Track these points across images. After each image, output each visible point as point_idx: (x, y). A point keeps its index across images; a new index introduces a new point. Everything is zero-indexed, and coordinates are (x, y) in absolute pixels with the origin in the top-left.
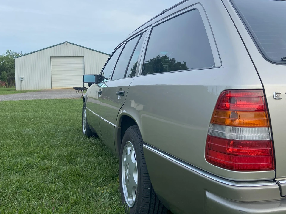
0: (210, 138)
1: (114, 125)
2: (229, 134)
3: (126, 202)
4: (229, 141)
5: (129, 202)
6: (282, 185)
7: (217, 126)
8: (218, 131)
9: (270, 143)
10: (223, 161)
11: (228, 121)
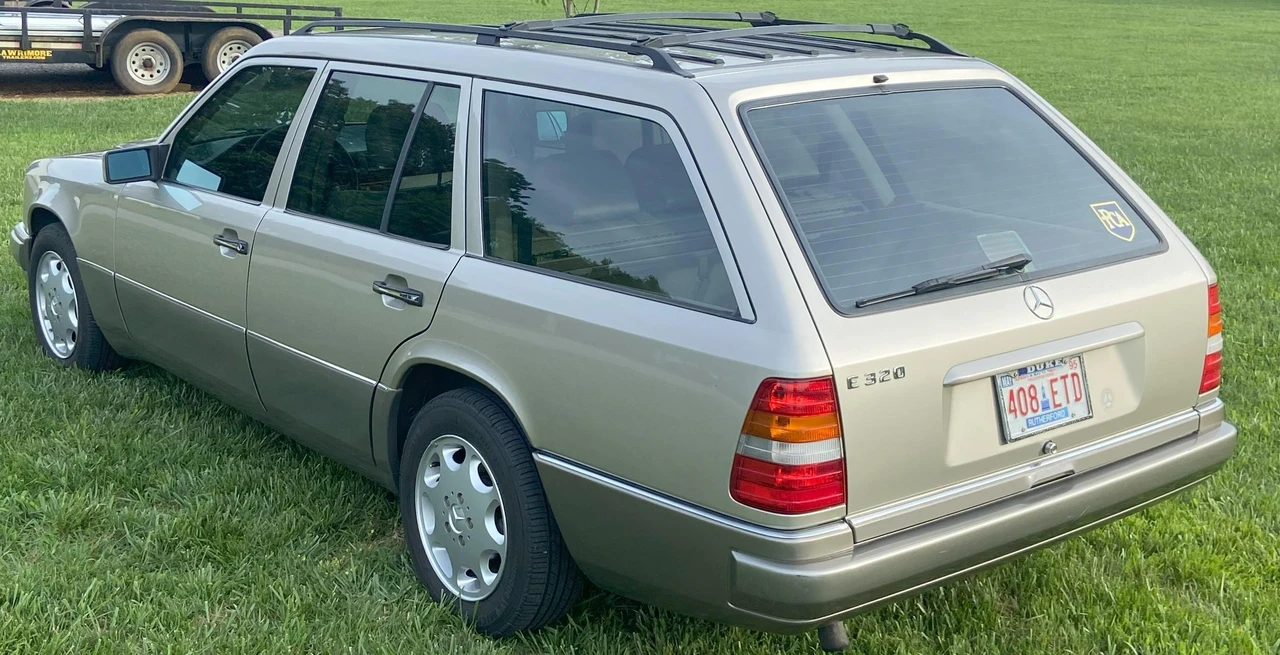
0: (740, 461)
1: (374, 383)
2: (778, 453)
3: (447, 591)
4: (777, 466)
5: (462, 591)
6: (856, 527)
7: (754, 439)
8: (756, 448)
9: (841, 464)
10: (771, 500)
11: (776, 431)
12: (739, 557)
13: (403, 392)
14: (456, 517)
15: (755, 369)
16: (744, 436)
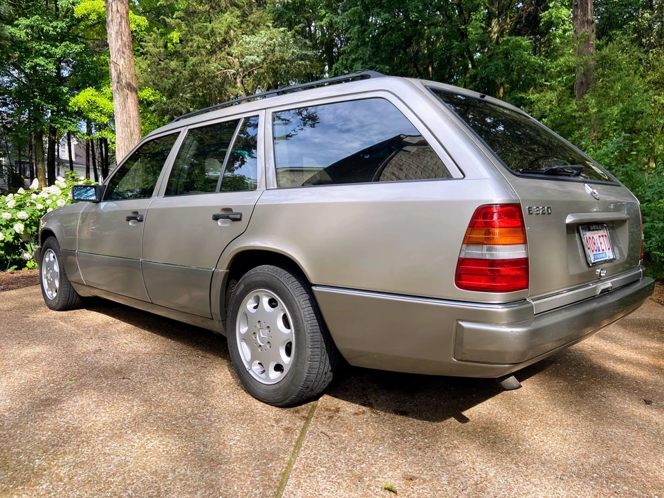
12: (465, 325)
13: (230, 272)
14: (262, 336)
15: (470, 202)
16: (464, 246)
